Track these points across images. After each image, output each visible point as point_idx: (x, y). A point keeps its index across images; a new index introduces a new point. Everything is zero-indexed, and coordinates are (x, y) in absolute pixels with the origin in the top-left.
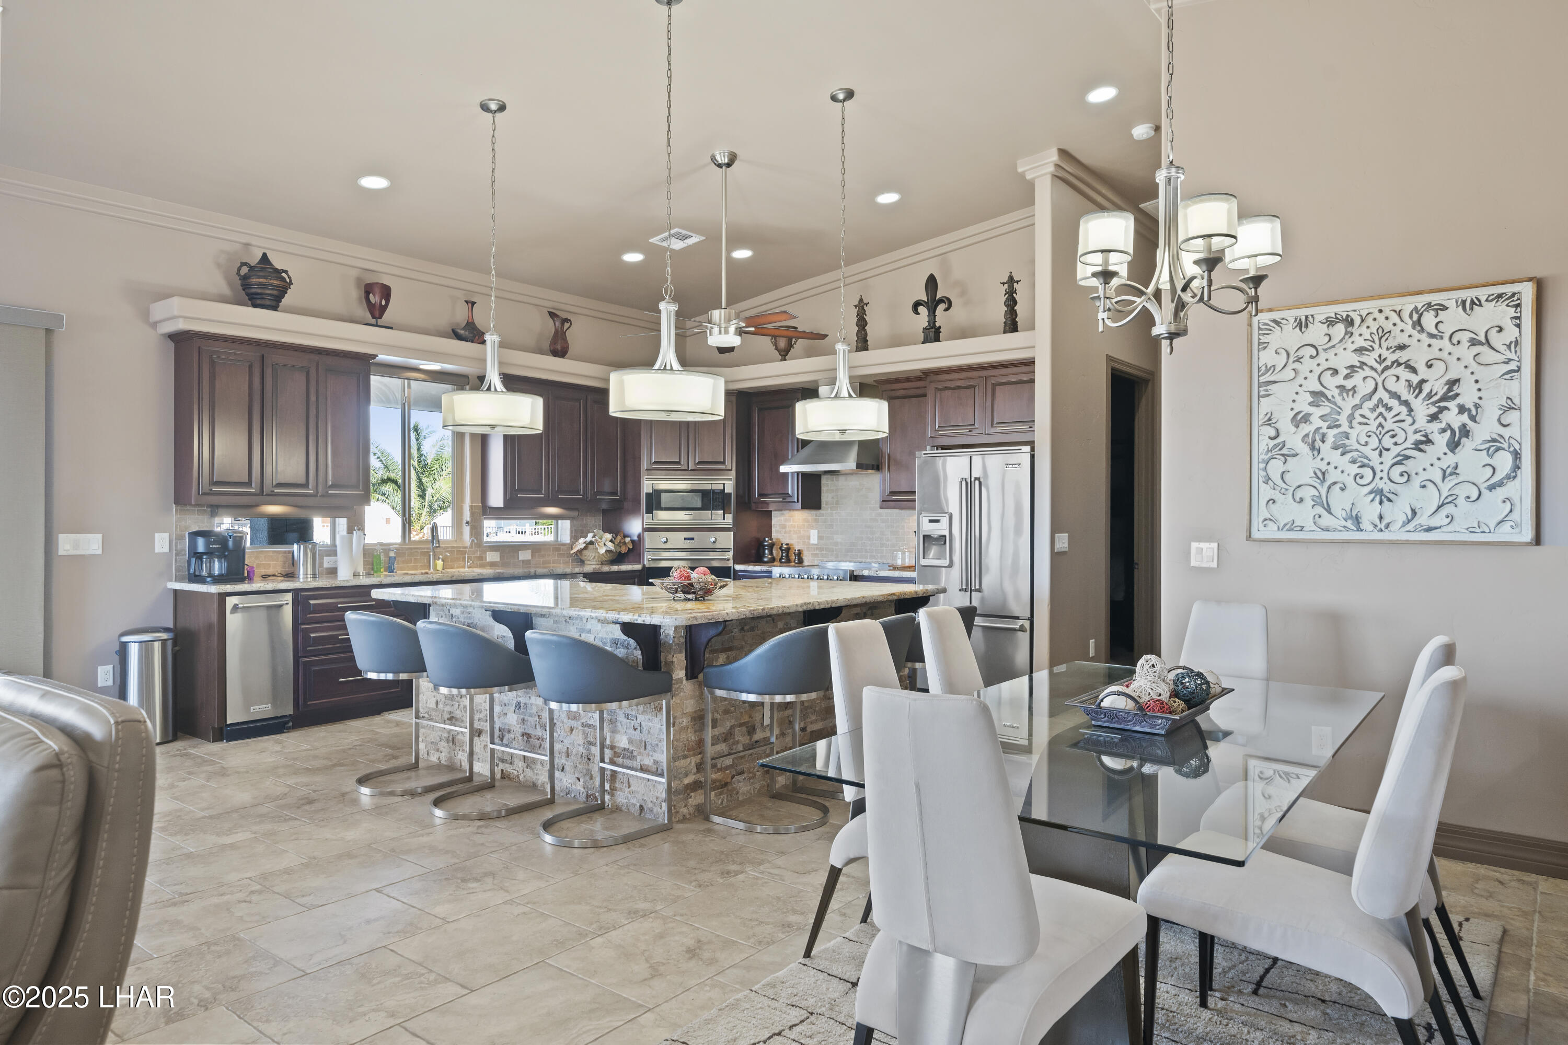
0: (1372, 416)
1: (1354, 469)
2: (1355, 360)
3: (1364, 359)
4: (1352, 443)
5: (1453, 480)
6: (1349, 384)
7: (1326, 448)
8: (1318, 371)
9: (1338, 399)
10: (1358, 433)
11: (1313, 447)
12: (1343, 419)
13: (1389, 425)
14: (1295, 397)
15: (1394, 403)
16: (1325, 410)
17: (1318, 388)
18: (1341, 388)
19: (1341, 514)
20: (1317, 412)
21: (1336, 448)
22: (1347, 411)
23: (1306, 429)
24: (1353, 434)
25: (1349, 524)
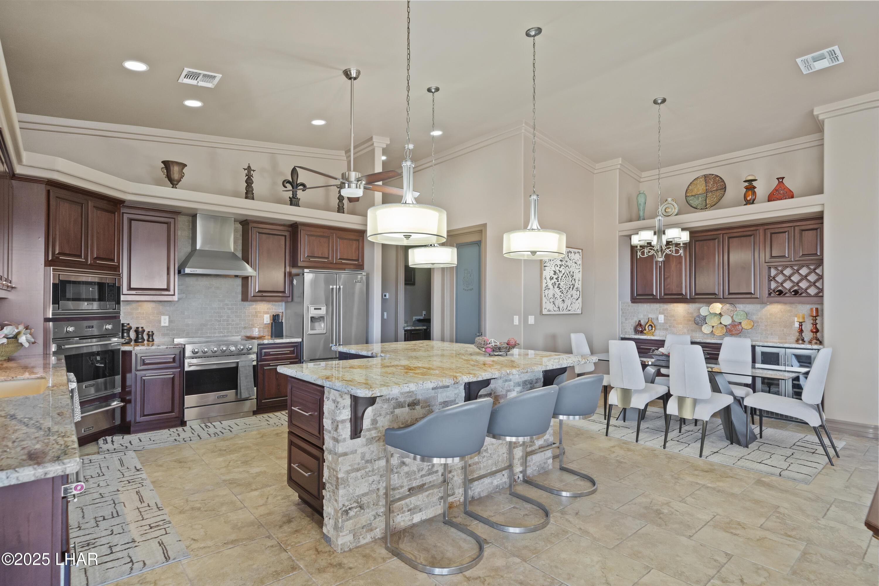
0: (565, 279)
1: (560, 294)
2: (560, 263)
3: (562, 263)
4: (560, 286)
5: (573, 298)
6: (560, 270)
7: (556, 287)
8: (554, 265)
9: (559, 274)
10: (562, 284)
11: (554, 287)
12: (559, 279)
13: (567, 283)
14: (550, 272)
15: (567, 276)
16: (557, 277)
17: (555, 270)
18: (559, 270)
19: (557, 306)
20: (555, 277)
21: (558, 287)
22: (560, 278)
23: (553, 281)
24: (561, 284)
25: (558, 309)
